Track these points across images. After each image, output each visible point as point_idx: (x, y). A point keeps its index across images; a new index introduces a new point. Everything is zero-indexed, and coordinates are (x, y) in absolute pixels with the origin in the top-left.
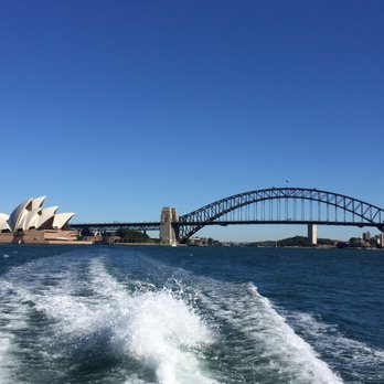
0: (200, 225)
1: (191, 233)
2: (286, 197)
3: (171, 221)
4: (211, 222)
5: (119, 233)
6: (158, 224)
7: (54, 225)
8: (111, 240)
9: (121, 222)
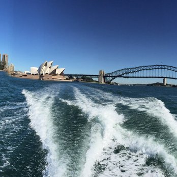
0: (115, 77)
1: (112, 80)
2: (161, 68)
3: (102, 75)
4: (120, 76)
5: (82, 78)
6: (98, 76)
7: (56, 73)
8: (80, 80)
9: (84, 74)
